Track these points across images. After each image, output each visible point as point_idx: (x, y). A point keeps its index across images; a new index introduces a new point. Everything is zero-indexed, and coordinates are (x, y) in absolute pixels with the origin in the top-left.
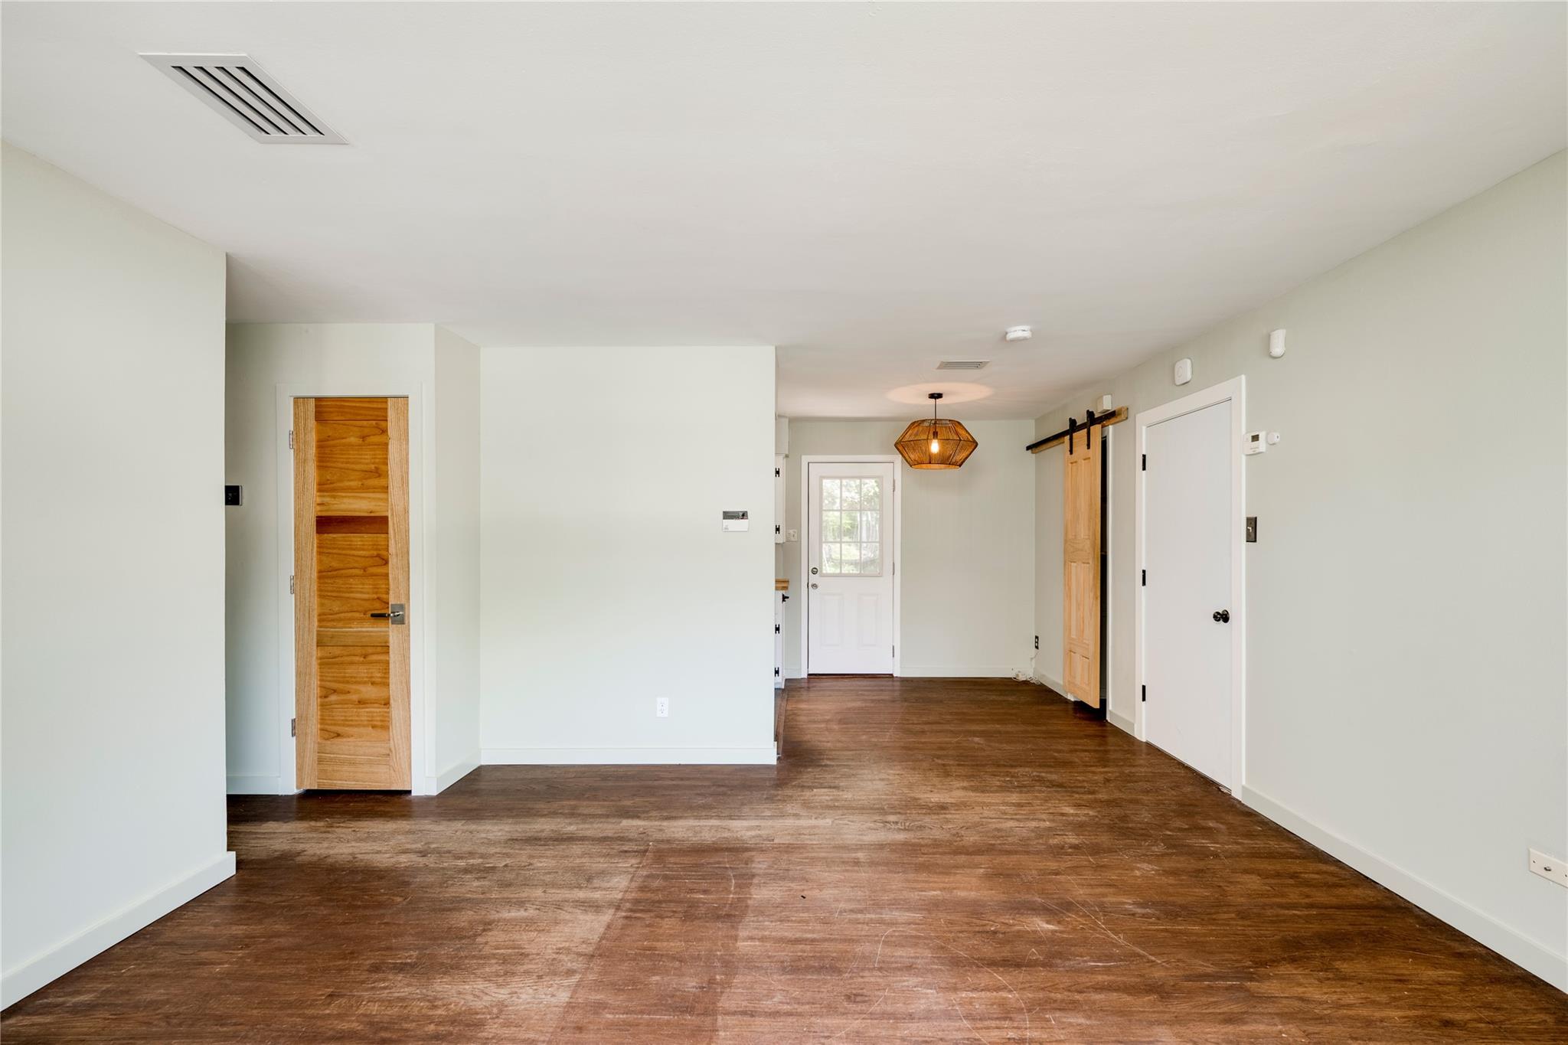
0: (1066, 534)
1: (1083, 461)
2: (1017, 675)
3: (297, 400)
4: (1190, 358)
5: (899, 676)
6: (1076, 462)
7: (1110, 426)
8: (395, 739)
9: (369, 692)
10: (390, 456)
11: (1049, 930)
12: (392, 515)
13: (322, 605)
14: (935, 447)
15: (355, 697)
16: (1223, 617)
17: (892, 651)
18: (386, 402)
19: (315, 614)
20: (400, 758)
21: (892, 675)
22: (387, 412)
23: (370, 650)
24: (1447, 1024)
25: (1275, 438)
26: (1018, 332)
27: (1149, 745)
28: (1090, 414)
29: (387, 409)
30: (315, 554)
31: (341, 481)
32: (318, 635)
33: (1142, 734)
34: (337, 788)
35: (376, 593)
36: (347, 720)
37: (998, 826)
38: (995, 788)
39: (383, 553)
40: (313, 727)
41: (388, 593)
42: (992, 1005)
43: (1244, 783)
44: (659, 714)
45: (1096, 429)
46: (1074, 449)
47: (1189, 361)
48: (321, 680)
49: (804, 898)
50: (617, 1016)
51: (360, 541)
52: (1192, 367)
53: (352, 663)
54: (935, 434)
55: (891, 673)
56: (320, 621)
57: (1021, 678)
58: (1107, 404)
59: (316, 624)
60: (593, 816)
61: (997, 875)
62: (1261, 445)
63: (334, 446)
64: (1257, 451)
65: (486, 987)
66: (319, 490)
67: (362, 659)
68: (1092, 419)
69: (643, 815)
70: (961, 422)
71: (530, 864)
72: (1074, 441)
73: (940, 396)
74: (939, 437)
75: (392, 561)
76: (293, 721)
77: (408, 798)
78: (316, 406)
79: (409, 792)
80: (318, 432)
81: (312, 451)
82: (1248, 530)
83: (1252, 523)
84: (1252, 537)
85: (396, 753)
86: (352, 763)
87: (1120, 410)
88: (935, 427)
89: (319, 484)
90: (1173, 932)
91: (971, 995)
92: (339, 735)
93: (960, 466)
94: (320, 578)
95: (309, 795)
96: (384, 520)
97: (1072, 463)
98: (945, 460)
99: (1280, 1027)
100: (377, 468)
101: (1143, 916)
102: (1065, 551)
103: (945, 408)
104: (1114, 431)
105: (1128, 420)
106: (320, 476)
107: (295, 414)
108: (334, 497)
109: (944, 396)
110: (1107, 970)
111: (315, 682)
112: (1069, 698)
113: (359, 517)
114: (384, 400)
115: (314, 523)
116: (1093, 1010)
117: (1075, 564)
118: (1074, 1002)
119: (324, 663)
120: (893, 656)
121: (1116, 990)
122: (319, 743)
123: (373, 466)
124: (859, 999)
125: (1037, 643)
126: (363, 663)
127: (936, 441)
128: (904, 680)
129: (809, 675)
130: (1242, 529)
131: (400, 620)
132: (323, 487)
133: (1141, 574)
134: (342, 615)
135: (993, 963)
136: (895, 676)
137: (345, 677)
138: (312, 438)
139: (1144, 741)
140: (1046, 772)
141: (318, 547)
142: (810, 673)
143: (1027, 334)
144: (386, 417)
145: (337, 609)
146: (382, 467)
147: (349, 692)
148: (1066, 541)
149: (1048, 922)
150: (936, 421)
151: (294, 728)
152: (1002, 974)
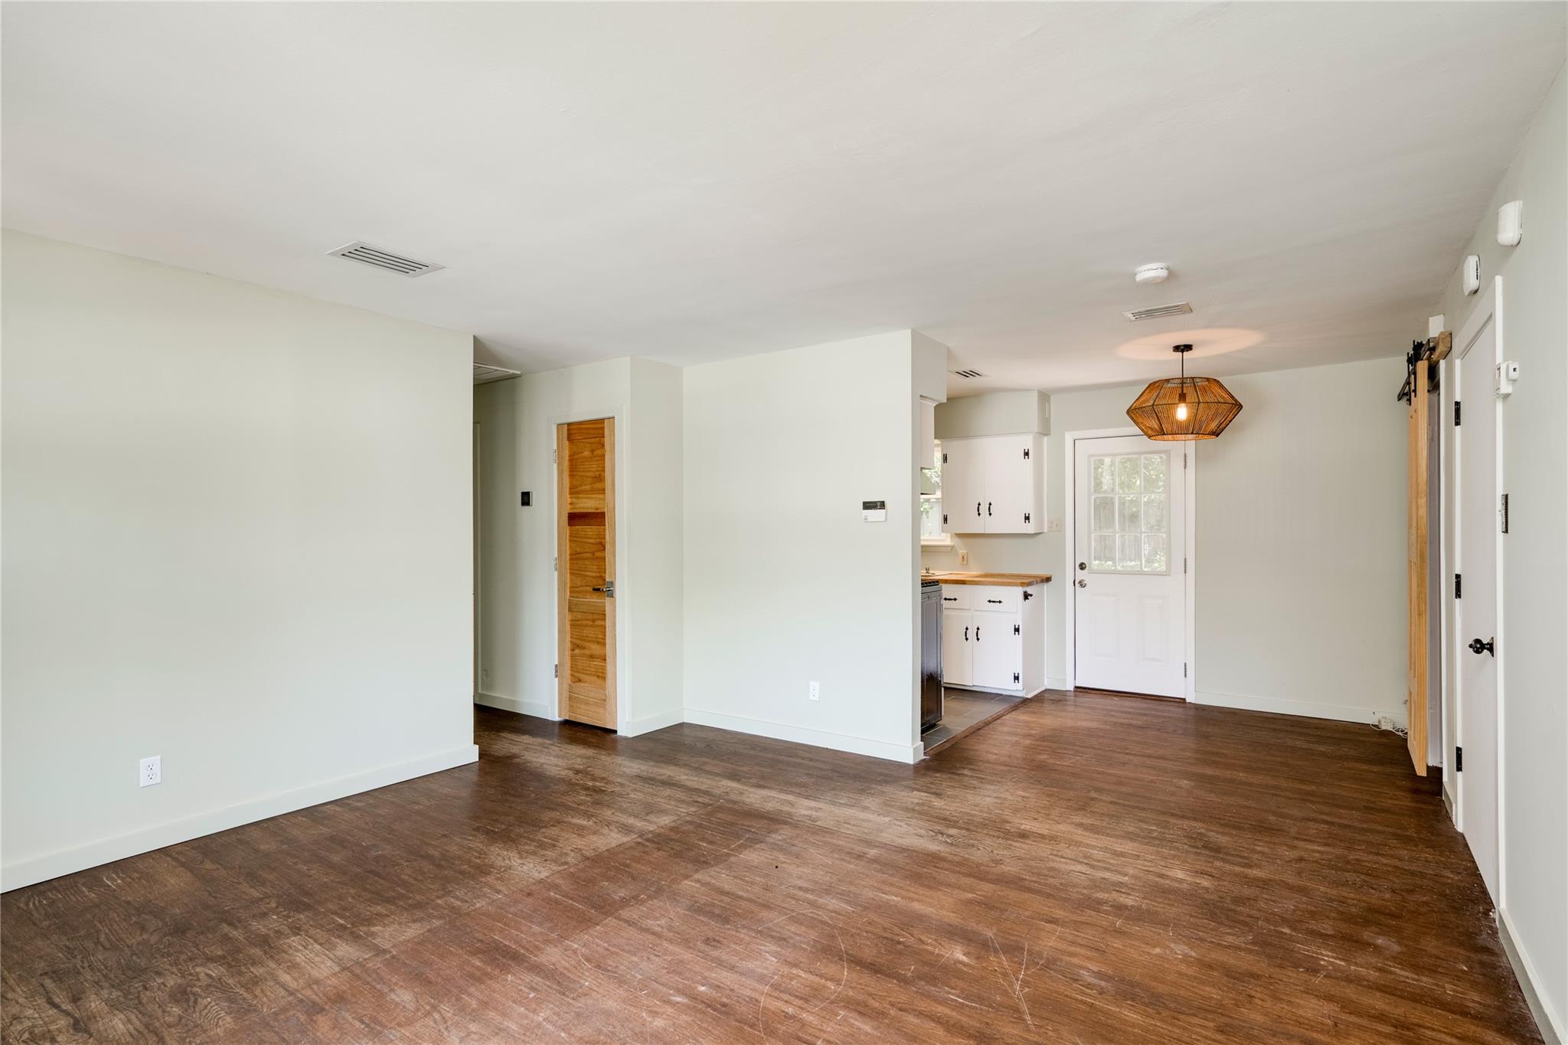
2: (1380, 722)
3: (560, 425)
4: (1476, 254)
5: (1191, 701)
7: (1442, 362)
8: (609, 689)
9: (595, 649)
10: (606, 465)
12: (608, 511)
13: (571, 580)
14: (1182, 413)
15: (588, 652)
16: (1485, 647)
17: (1184, 670)
18: (604, 423)
19: (568, 586)
20: (611, 704)
21: (1184, 699)
22: (604, 431)
23: (596, 617)
26: (1148, 272)
28: (1417, 346)
29: (604, 428)
30: (568, 541)
31: (581, 485)
32: (569, 603)
34: (579, 721)
35: (600, 572)
36: (583, 669)
39: (603, 540)
40: (567, 672)
41: (605, 573)
44: (811, 697)
47: (1474, 259)
48: (571, 637)
51: (590, 530)
52: (1477, 267)
53: (587, 626)
54: (1182, 397)
55: (1183, 697)
56: (571, 592)
57: (1386, 726)
58: (1434, 330)
59: (568, 594)
60: (709, 772)
63: (578, 459)
66: (570, 493)
67: (591, 623)
68: (1419, 354)
69: (743, 780)
70: (1217, 379)
73: (1188, 347)
74: (1187, 401)
75: (608, 547)
76: (556, 666)
77: (613, 736)
78: (568, 430)
79: (615, 732)
80: (570, 450)
81: (566, 464)
82: (1503, 514)
84: (1505, 526)
85: (609, 699)
86: (587, 703)
87: (1439, 337)
88: (1184, 387)
89: (570, 489)
92: (580, 681)
93: (1217, 436)
94: (571, 559)
95: (567, 723)
96: (603, 515)
98: (1194, 429)
100: (600, 475)
103: (1196, 364)
105: (1451, 352)
106: (571, 483)
107: (558, 437)
108: (578, 498)
109: (1194, 348)
111: (568, 639)
113: (590, 513)
114: (603, 421)
115: (567, 518)
119: (575, 624)
120: (1186, 676)
122: (570, 685)
123: (597, 473)
126: (592, 626)
127: (1183, 405)
128: (1198, 708)
129: (1076, 687)
131: (611, 594)
132: (574, 491)
133: (1455, 580)
134: (581, 588)
136: (1188, 701)
137: (583, 636)
138: (567, 453)
141: (570, 536)
142: (1077, 685)
144: (604, 434)
145: (579, 583)
146: (602, 473)
147: (585, 648)
150: (1184, 380)
151: (556, 671)
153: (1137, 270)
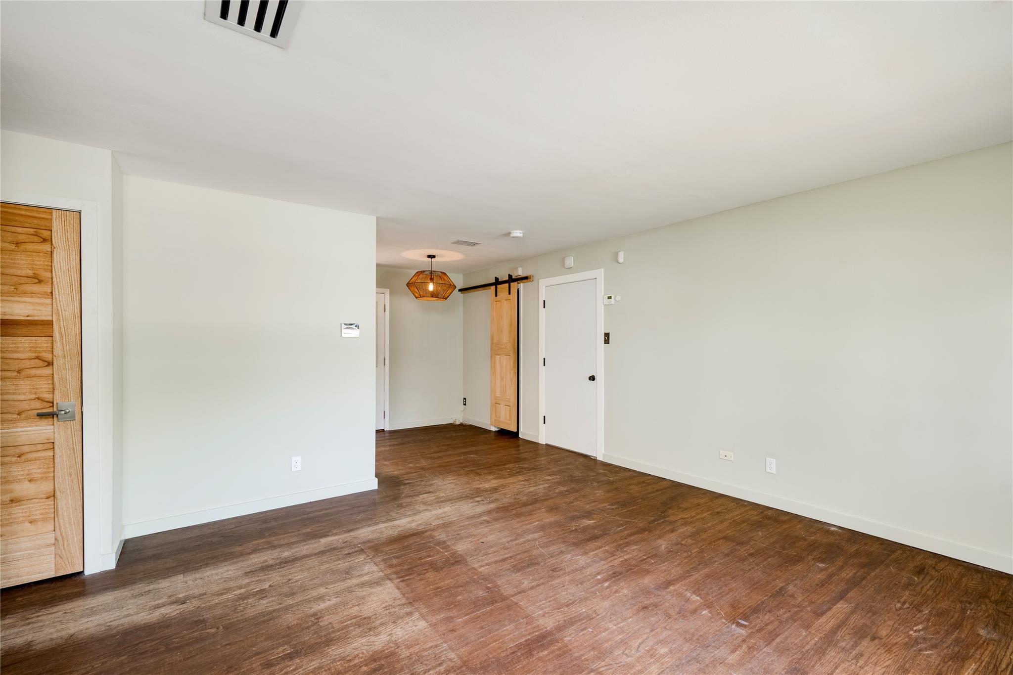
0: (492, 340)
1: (505, 301)
2: (455, 422)
4: (572, 256)
5: (388, 430)
6: (500, 301)
7: (522, 284)
8: (63, 529)
10: (56, 264)
11: (593, 523)
12: (59, 319)
14: (431, 287)
15: (7, 497)
16: (592, 378)
17: (383, 415)
18: (51, 214)
20: (68, 545)
22: (50, 222)
24: (718, 513)
25: (618, 298)
26: (518, 233)
27: (547, 445)
28: (510, 276)
29: (50, 219)
33: (542, 440)
37: (528, 491)
38: (507, 476)
39: (46, 354)
41: (52, 393)
42: (604, 553)
43: (603, 452)
44: (294, 469)
45: (514, 285)
46: (498, 294)
47: (572, 258)
49: (483, 543)
50: (464, 618)
51: (13, 344)
52: (574, 261)
54: (432, 279)
55: (383, 429)
57: (458, 423)
58: (520, 273)
60: (293, 543)
61: (552, 510)
62: (612, 301)
64: (611, 303)
65: (369, 639)
67: (16, 459)
68: (511, 280)
69: (330, 534)
70: (446, 273)
71: (290, 580)
72: (498, 289)
73: (434, 257)
75: (59, 361)
77: (80, 578)
79: (82, 573)
82: (605, 338)
83: (607, 335)
84: (607, 341)
85: (63, 540)
86: (4, 562)
87: (530, 276)
88: (432, 275)
90: (631, 510)
91: (595, 552)
93: (446, 299)
96: (48, 324)
97: (496, 301)
98: (438, 295)
99: (686, 528)
100: (37, 275)
101: (616, 508)
102: (491, 349)
104: (524, 287)
105: (533, 282)
110: (626, 529)
112: (492, 430)
113: (12, 321)
114: (50, 211)
116: (636, 543)
117: (499, 356)
118: (627, 542)
120: (384, 418)
121: (635, 534)
123: (31, 273)
124: (557, 570)
125: (465, 402)
127: (432, 283)
130: (602, 338)
131: (70, 417)
133: (543, 360)
135: (588, 540)
136: (385, 430)
139: (544, 444)
140: (522, 464)
143: (521, 235)
144: (50, 226)
146: (45, 274)
148: (492, 344)
149: (589, 520)
150: (432, 272)
152: (595, 542)
153: (512, 232)
